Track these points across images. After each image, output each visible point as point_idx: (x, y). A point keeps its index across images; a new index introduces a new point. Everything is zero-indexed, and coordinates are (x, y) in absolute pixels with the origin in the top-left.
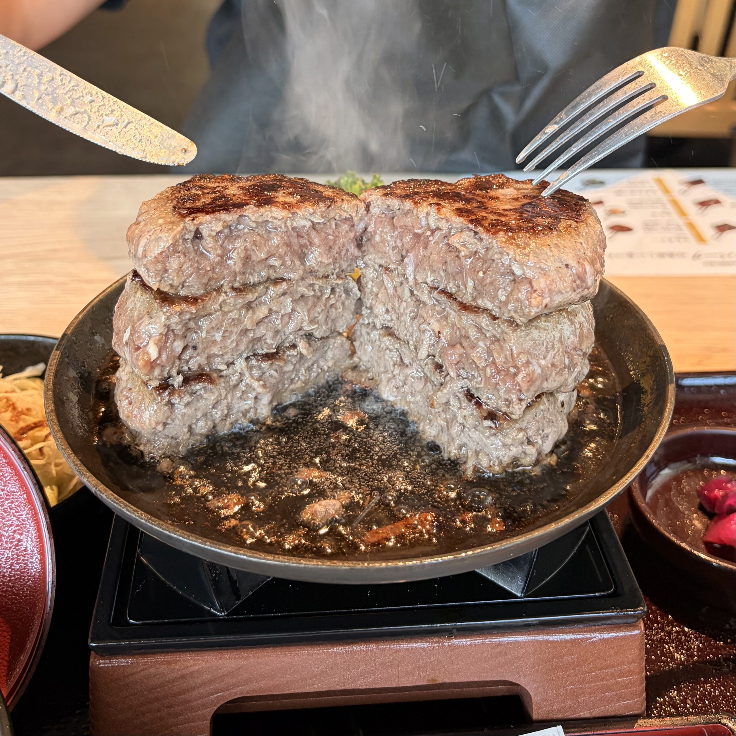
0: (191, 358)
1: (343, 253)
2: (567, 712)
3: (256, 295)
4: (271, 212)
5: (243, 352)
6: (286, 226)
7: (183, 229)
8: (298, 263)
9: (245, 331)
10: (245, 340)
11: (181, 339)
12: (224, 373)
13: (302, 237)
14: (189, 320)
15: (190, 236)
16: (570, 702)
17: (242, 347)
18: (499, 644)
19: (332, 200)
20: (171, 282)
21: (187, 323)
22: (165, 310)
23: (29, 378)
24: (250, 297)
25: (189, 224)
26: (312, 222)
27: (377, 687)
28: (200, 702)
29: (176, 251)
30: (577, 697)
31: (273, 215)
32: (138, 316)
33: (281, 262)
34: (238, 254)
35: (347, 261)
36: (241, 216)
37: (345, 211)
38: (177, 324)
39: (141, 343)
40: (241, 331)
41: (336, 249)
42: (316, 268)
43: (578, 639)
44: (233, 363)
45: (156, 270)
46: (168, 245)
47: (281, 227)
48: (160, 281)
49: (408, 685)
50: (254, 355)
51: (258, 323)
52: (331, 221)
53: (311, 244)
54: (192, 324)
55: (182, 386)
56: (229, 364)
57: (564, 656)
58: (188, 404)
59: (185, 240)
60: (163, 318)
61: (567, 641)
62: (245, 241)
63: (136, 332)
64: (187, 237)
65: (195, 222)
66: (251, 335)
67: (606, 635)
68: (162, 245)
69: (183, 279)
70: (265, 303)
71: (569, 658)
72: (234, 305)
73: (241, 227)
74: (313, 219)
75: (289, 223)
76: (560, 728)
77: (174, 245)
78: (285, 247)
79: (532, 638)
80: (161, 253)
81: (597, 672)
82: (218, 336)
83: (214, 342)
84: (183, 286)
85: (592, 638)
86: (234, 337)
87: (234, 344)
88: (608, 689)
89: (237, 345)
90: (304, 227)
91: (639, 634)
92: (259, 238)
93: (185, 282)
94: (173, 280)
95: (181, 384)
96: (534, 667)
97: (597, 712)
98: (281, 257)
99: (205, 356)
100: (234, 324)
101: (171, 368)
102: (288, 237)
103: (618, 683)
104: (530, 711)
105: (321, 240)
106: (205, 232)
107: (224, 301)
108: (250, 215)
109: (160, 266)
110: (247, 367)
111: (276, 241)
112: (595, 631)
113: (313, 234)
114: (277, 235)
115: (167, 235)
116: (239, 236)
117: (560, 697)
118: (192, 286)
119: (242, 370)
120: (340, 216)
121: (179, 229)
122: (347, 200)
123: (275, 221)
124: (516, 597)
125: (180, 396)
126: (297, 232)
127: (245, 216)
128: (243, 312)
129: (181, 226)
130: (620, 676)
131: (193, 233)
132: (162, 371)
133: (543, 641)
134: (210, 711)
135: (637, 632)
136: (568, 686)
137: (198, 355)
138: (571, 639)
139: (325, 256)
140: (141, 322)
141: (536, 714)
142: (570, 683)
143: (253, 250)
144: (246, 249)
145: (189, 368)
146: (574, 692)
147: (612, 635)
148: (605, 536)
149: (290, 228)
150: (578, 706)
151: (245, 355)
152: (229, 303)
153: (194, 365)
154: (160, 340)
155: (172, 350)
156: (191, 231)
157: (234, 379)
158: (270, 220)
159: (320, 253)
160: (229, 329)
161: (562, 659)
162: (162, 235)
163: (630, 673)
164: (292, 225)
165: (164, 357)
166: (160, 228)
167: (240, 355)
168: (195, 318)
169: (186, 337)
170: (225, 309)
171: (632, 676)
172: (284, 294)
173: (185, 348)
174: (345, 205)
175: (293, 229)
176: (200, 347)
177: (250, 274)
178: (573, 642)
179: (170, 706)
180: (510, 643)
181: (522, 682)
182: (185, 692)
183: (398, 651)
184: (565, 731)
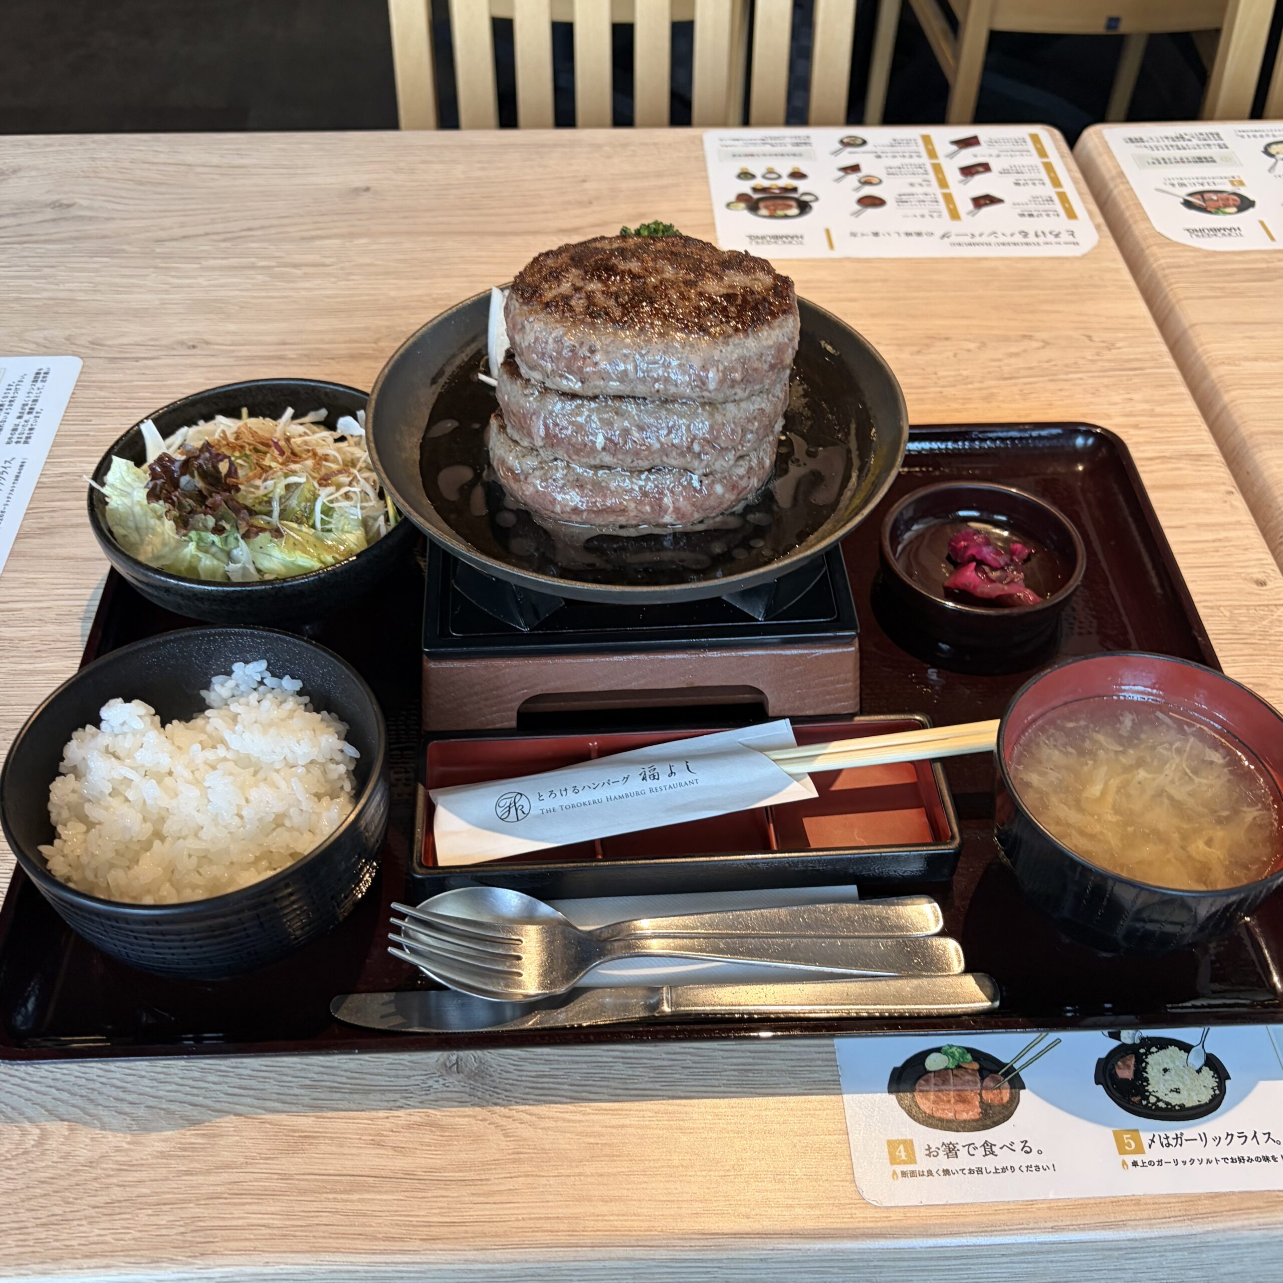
2: (794, 710)
16: (797, 703)
18: (743, 657)
23: (314, 423)
28: (509, 697)
30: (804, 699)
43: (805, 654)
49: (672, 687)
57: (794, 666)
61: (796, 655)
67: (827, 651)
71: (797, 668)
76: (788, 720)
79: (769, 652)
81: (820, 680)
85: (816, 653)
88: (828, 693)
91: (855, 650)
96: (770, 675)
97: (819, 711)
103: (836, 688)
104: (767, 710)
112: (819, 648)
117: (790, 699)
124: (758, 621)
130: (838, 683)
133: (778, 654)
134: (516, 705)
135: (852, 649)
136: (796, 690)
141: (771, 713)
142: (799, 688)
146: (802, 695)
147: (834, 651)
150: (804, 706)
161: (792, 669)
163: (846, 680)
171: (848, 682)
178: (801, 655)
179: (486, 699)
180: (751, 656)
181: (761, 687)
182: (498, 688)
183: (664, 660)
184: (792, 723)
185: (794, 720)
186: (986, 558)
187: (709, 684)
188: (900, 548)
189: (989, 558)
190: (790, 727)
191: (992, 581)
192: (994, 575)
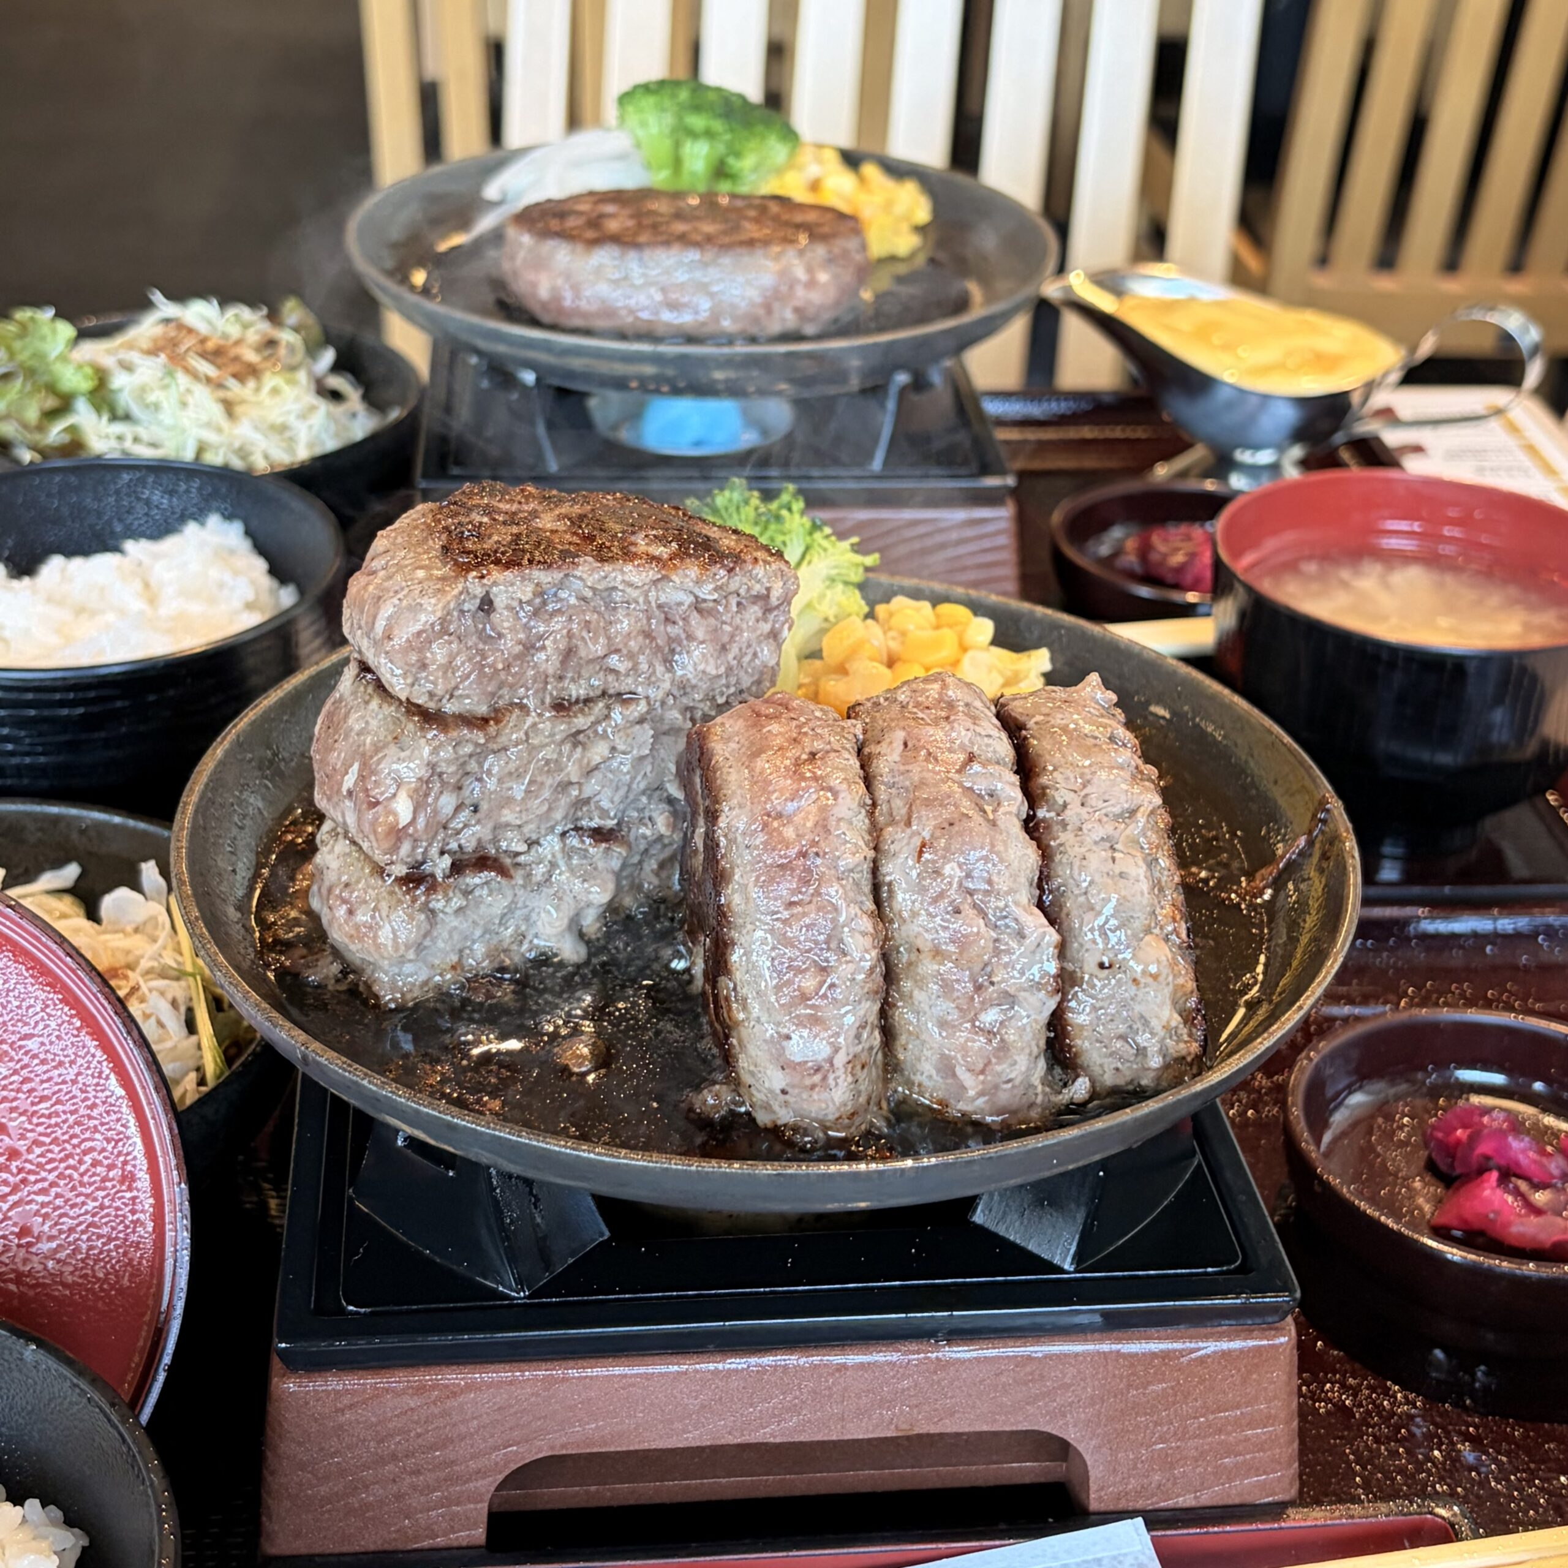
0: (466, 826)
1: (747, 659)
2: (1153, 1495)
3: (592, 718)
4: (623, 573)
5: (557, 824)
6: (647, 602)
7: (461, 593)
8: (660, 669)
9: (564, 786)
10: (564, 802)
11: (452, 791)
12: (522, 859)
13: (674, 623)
14: (471, 756)
15: (471, 606)
16: (1158, 1477)
17: (558, 815)
18: (1030, 1358)
19: (737, 559)
20: (430, 686)
21: (464, 763)
22: (430, 736)
24: (581, 722)
25: (474, 586)
26: (696, 597)
27: (802, 1438)
28: (473, 1465)
29: (444, 631)
30: (1172, 1466)
31: (627, 578)
32: (374, 744)
33: (630, 665)
34: (555, 641)
35: (752, 675)
36: (567, 575)
37: (759, 581)
38: (449, 762)
39: (382, 794)
40: (559, 784)
41: (734, 650)
42: (694, 682)
43: (1175, 1351)
44: (537, 842)
45: (407, 664)
46: (433, 619)
47: (637, 602)
48: (413, 685)
49: (861, 1437)
50: (577, 829)
51: (590, 772)
52: (730, 597)
53: (690, 637)
54: (473, 766)
55: (449, 877)
56: (532, 843)
57: (1149, 1383)
58: (460, 910)
59: (462, 612)
60: (426, 751)
61: (1154, 1355)
62: (570, 619)
63: (373, 772)
64: (466, 607)
65: (485, 581)
66: (575, 793)
67: (1225, 1345)
68: (423, 618)
69: (453, 684)
70: (605, 736)
71: (1158, 1388)
72: (552, 735)
73: (563, 594)
74: (696, 591)
75: (652, 594)
76: (1139, 1521)
77: (444, 621)
78: (640, 638)
79: (1090, 1347)
80: (419, 634)
81: (1211, 1417)
82: (518, 790)
83: (509, 801)
84: (452, 696)
85: (1199, 1349)
86: (546, 794)
87: (545, 808)
88: (1229, 1450)
89: (550, 809)
90: (680, 604)
91: (1288, 1343)
92: (596, 616)
93: (456, 688)
94: (434, 683)
95: (447, 871)
96: (1093, 1405)
97: (1207, 1497)
98: (631, 656)
99: (490, 825)
100: (548, 771)
101: (430, 845)
102: (649, 619)
103: (1247, 1439)
104: (1083, 1496)
105: (707, 632)
106: (500, 602)
107: (534, 725)
108: (585, 576)
109: (414, 658)
110: (563, 850)
111: (625, 625)
112: (1206, 1336)
113: (695, 618)
114: (628, 615)
115: (433, 601)
116: (559, 612)
117: (1139, 1466)
118: (468, 697)
119: (554, 856)
120: (749, 589)
121: (455, 592)
122: (765, 562)
123: (629, 590)
124: (1061, 1269)
125: (446, 895)
126: (666, 613)
127: (575, 577)
128: (566, 748)
129: (460, 586)
130: (1251, 1425)
131: (478, 601)
132: (414, 848)
133: (1111, 1352)
134: (487, 1486)
135: (1283, 1340)
136: (1155, 1443)
137: (478, 822)
138: (1162, 1351)
139: (712, 661)
140: (380, 755)
141: (1094, 1505)
142: (1160, 1437)
143: (583, 638)
144: (570, 635)
145: (460, 846)
146: (1167, 1455)
147: (1237, 1345)
148: (1228, 1175)
149: (653, 604)
150: (1174, 1484)
151: (559, 829)
152: (543, 730)
153: (468, 840)
154: (416, 790)
155: (435, 812)
156: (475, 597)
157: (539, 871)
158: (621, 587)
159: (704, 655)
160: (539, 779)
161: (1145, 1388)
162: (424, 601)
163: (1268, 1420)
164: (658, 599)
165: (421, 822)
166: (419, 587)
167: (552, 829)
168: (480, 754)
169: (460, 788)
170: (535, 741)
171: (1273, 1425)
172: (641, 721)
173: (458, 808)
174: (759, 571)
175: (659, 606)
176: (484, 806)
177: (573, 680)
178: (1165, 1355)
179: (417, 1472)
180: (1049, 1357)
181: (1071, 1435)
182: (445, 1443)
183: (844, 1367)
184: (1150, 1525)
185: (1155, 1520)
186: (1517, 1163)
187: (949, 1426)
188: (1327, 1138)
189: (1523, 1160)
190: (1146, 1538)
191: (1537, 1211)
192: (1540, 1197)
